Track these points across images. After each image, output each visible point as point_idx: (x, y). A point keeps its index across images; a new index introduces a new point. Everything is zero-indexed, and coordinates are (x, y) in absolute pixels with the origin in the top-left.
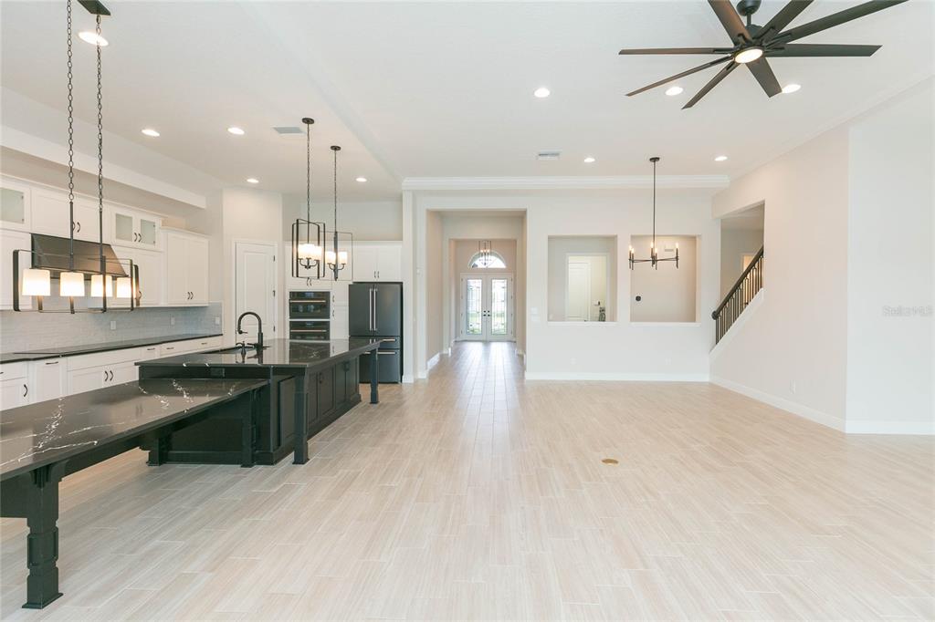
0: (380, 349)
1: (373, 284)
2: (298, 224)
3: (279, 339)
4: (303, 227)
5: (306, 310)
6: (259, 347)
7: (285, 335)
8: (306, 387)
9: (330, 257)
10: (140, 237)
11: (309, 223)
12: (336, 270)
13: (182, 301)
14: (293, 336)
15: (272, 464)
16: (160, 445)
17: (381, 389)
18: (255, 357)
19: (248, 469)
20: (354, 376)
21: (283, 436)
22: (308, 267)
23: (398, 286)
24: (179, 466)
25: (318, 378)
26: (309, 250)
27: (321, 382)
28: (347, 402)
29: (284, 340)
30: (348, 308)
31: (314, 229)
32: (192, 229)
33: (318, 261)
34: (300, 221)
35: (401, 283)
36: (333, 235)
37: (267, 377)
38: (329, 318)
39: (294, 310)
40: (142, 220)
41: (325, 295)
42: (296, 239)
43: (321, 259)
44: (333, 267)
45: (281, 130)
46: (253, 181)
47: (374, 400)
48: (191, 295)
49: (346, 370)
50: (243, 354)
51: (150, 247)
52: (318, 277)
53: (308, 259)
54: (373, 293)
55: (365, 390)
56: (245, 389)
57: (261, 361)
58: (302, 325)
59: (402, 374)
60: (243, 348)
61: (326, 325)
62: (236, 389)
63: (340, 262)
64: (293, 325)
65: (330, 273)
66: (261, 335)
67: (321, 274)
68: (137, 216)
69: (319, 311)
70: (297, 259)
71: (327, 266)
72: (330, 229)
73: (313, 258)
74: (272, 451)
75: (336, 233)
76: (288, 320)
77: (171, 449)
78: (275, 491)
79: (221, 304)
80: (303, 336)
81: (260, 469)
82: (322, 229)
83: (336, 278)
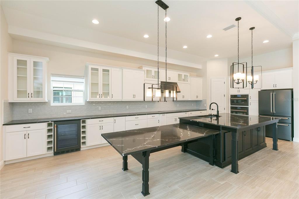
0: (278, 123)
1: (273, 91)
2: (233, 65)
3: (226, 113)
4: (236, 67)
5: (237, 102)
6: (217, 116)
7: (228, 111)
8: (237, 138)
9: (250, 78)
10: (184, 80)
11: (238, 63)
12: (252, 84)
13: (195, 99)
14: (232, 112)
15: (221, 168)
16: (184, 146)
17: (280, 143)
18: (216, 120)
19: (212, 166)
20: (262, 133)
21: (227, 156)
22: (238, 83)
23: (290, 91)
24: (189, 155)
25: (243, 133)
26: (239, 76)
27: (245, 135)
28: (259, 146)
29: (228, 114)
30: (258, 101)
31: (241, 66)
32: (198, 76)
33: (243, 80)
34: (234, 64)
35: (292, 90)
36: (251, 68)
37: (219, 130)
38: (248, 105)
39: (232, 102)
40: (184, 75)
41: (247, 96)
42: (232, 72)
43: (244, 79)
44: (250, 83)
45: (226, 29)
46: (216, 56)
47: (275, 148)
48: (197, 97)
49: (258, 131)
50: (211, 119)
51: (186, 82)
52: (243, 87)
53: (238, 80)
54: (273, 95)
55: (269, 142)
56: (210, 134)
57: (218, 122)
58: (236, 108)
59: (293, 136)
60: (211, 116)
61: (247, 109)
62: (206, 133)
63: (255, 80)
64: (232, 108)
65: (249, 86)
66: (218, 112)
67: (245, 86)
68: (183, 74)
69: (243, 103)
70: (233, 80)
71: (248, 83)
72: (249, 65)
73: (241, 79)
74: (221, 162)
75: (252, 67)
76: (230, 106)
77: (187, 148)
78: (222, 183)
79: (206, 99)
80: (236, 112)
81: (216, 168)
82: (245, 67)
83: (252, 88)
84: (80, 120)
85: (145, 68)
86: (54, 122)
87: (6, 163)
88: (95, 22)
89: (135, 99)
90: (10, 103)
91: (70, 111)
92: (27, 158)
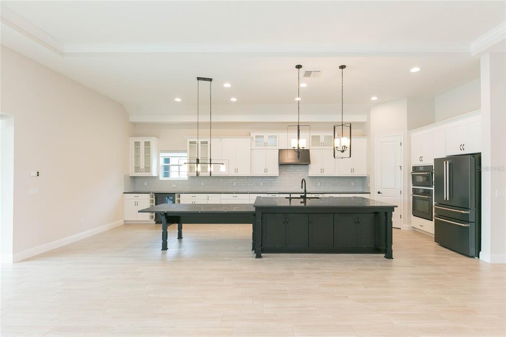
7: (409, 196)
10: (324, 144)
35: (479, 154)
38: (432, 186)
40: (325, 136)
48: (352, 170)
54: (446, 165)
59: (479, 250)
68: (322, 135)
76: (411, 186)
79: (370, 175)
84: (175, 194)
85: (253, 135)
86: (155, 193)
87: (126, 223)
88: (178, 100)
89: (237, 174)
90: (130, 177)
91: (175, 186)
92: (137, 221)
